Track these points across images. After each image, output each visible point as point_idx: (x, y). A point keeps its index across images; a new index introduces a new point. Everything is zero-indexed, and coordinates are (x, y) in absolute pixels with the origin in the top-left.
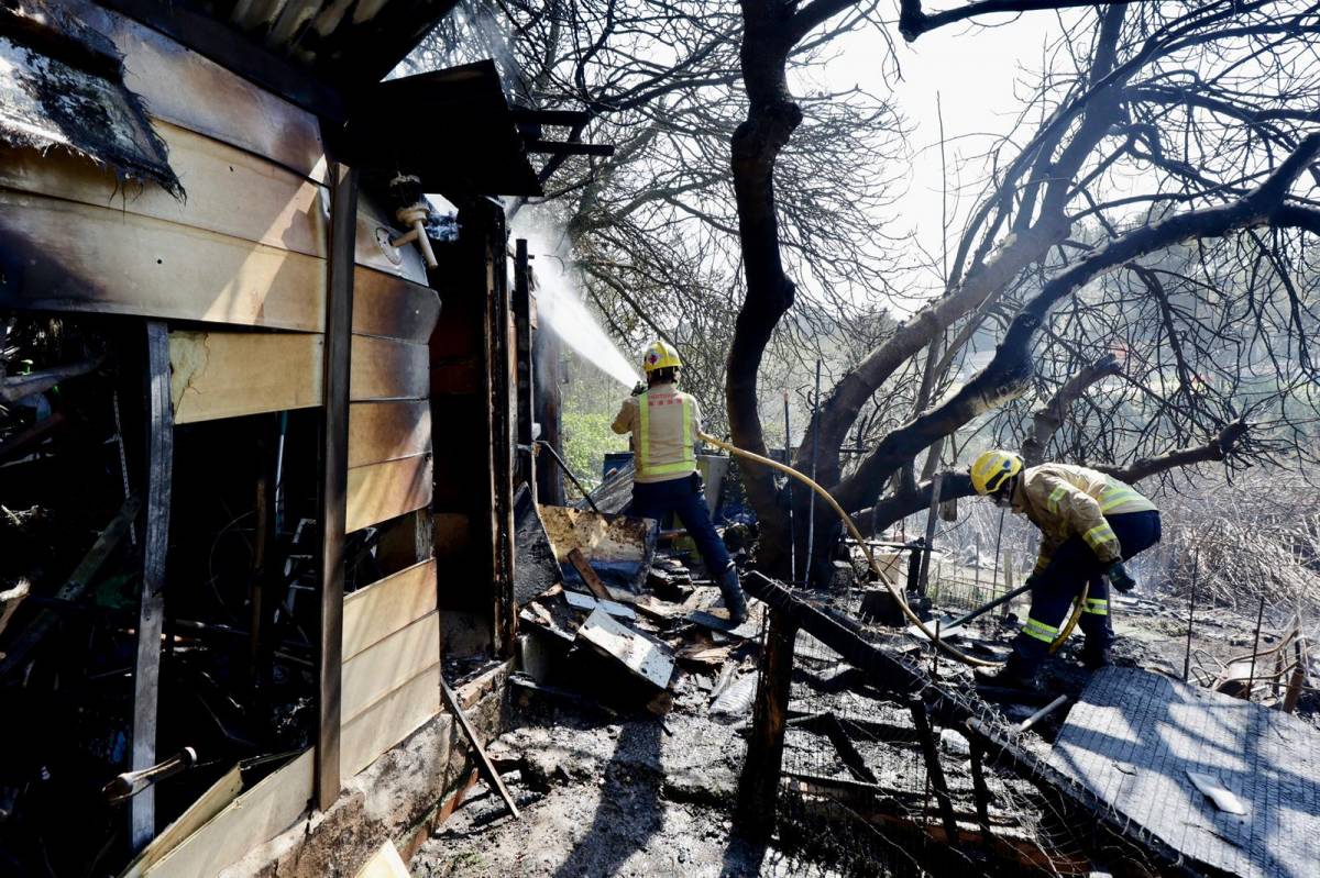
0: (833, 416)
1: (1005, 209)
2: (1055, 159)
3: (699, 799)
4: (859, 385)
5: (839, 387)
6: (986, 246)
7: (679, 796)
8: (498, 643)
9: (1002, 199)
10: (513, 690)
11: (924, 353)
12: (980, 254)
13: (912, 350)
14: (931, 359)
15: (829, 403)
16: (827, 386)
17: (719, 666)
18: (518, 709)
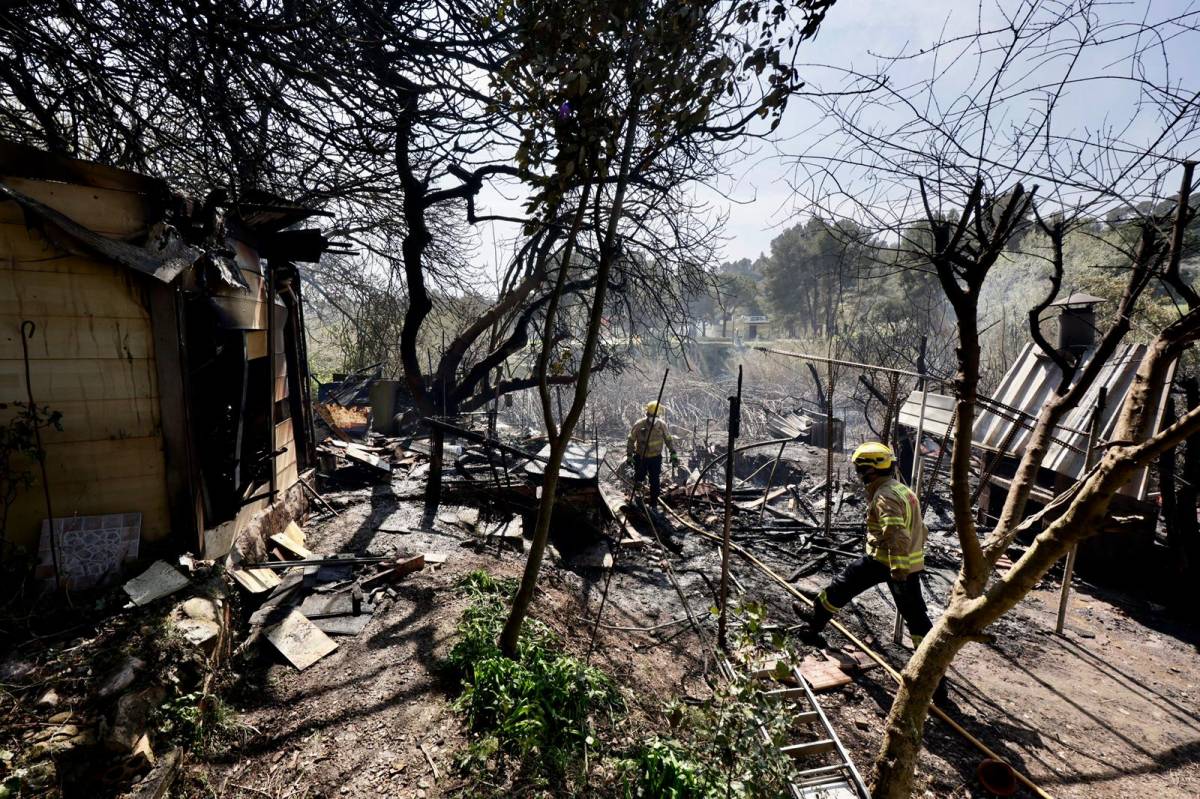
0: (453, 355)
1: (520, 268)
2: (540, 246)
3: (412, 499)
4: (462, 343)
5: (453, 344)
6: (514, 283)
7: (403, 499)
8: (308, 461)
9: (519, 261)
10: (319, 479)
11: (491, 328)
12: (511, 286)
13: (486, 326)
14: (494, 331)
15: (449, 352)
16: (447, 344)
17: (411, 465)
18: (321, 486)
